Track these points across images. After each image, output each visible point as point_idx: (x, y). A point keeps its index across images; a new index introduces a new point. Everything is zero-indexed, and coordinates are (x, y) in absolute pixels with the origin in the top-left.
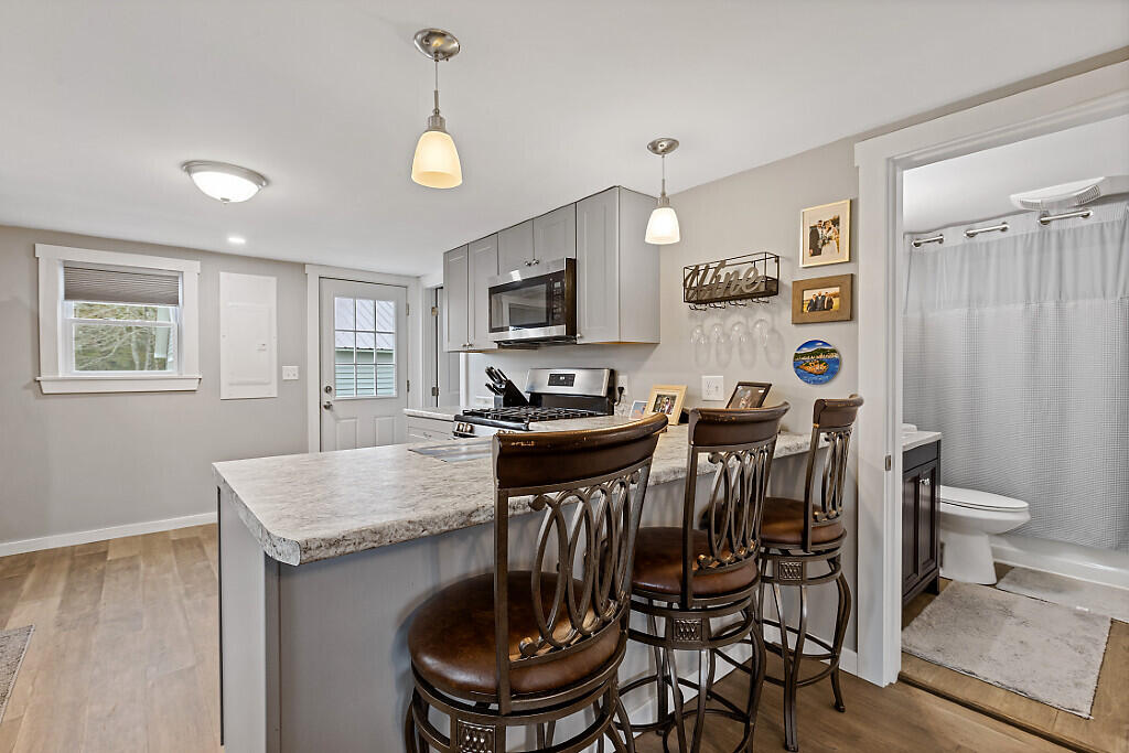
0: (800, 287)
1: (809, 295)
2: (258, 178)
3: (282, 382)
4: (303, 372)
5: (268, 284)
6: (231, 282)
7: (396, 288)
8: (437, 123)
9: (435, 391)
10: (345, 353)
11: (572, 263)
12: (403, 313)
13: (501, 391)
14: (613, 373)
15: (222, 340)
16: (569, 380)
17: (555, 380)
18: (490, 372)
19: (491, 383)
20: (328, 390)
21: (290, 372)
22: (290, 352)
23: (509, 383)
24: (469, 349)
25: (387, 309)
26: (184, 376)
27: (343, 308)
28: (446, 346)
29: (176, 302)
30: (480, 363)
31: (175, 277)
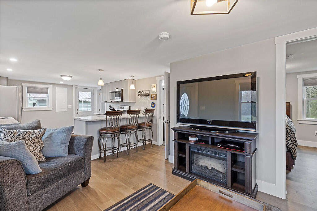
0: (152, 95)
1: (152, 96)
2: (72, 77)
3: (68, 109)
4: (72, 106)
5: (66, 89)
6: (58, 89)
7: (91, 90)
8: (101, 79)
9: (100, 110)
10: (81, 102)
11: (122, 89)
12: (93, 95)
13: (112, 110)
14: (130, 106)
15: (56, 101)
16: (123, 108)
17: (121, 108)
18: (110, 106)
19: (110, 108)
20: (77, 110)
21: (70, 106)
22: (70, 102)
23: (113, 108)
24: (106, 102)
25: (89, 94)
26: (49, 107)
27: (80, 93)
28: (102, 102)
29: (47, 93)
30: (108, 104)
31: (47, 89)
